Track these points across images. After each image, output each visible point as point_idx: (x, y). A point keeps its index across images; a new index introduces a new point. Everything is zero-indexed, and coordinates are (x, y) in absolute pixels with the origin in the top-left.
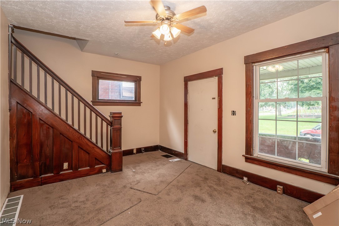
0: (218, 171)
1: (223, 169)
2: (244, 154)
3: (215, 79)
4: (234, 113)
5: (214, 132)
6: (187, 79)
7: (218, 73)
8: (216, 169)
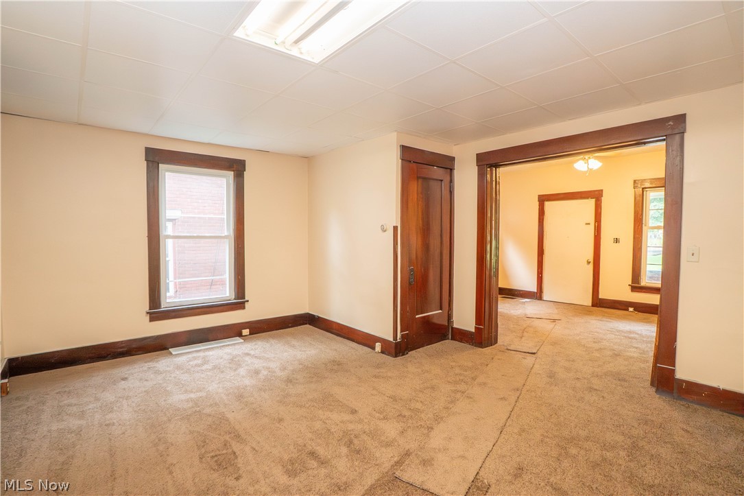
0: (592, 306)
1: (599, 303)
2: (630, 284)
3: (592, 202)
4: (617, 241)
5: (589, 263)
6: (543, 200)
7: (597, 196)
8: (590, 305)
